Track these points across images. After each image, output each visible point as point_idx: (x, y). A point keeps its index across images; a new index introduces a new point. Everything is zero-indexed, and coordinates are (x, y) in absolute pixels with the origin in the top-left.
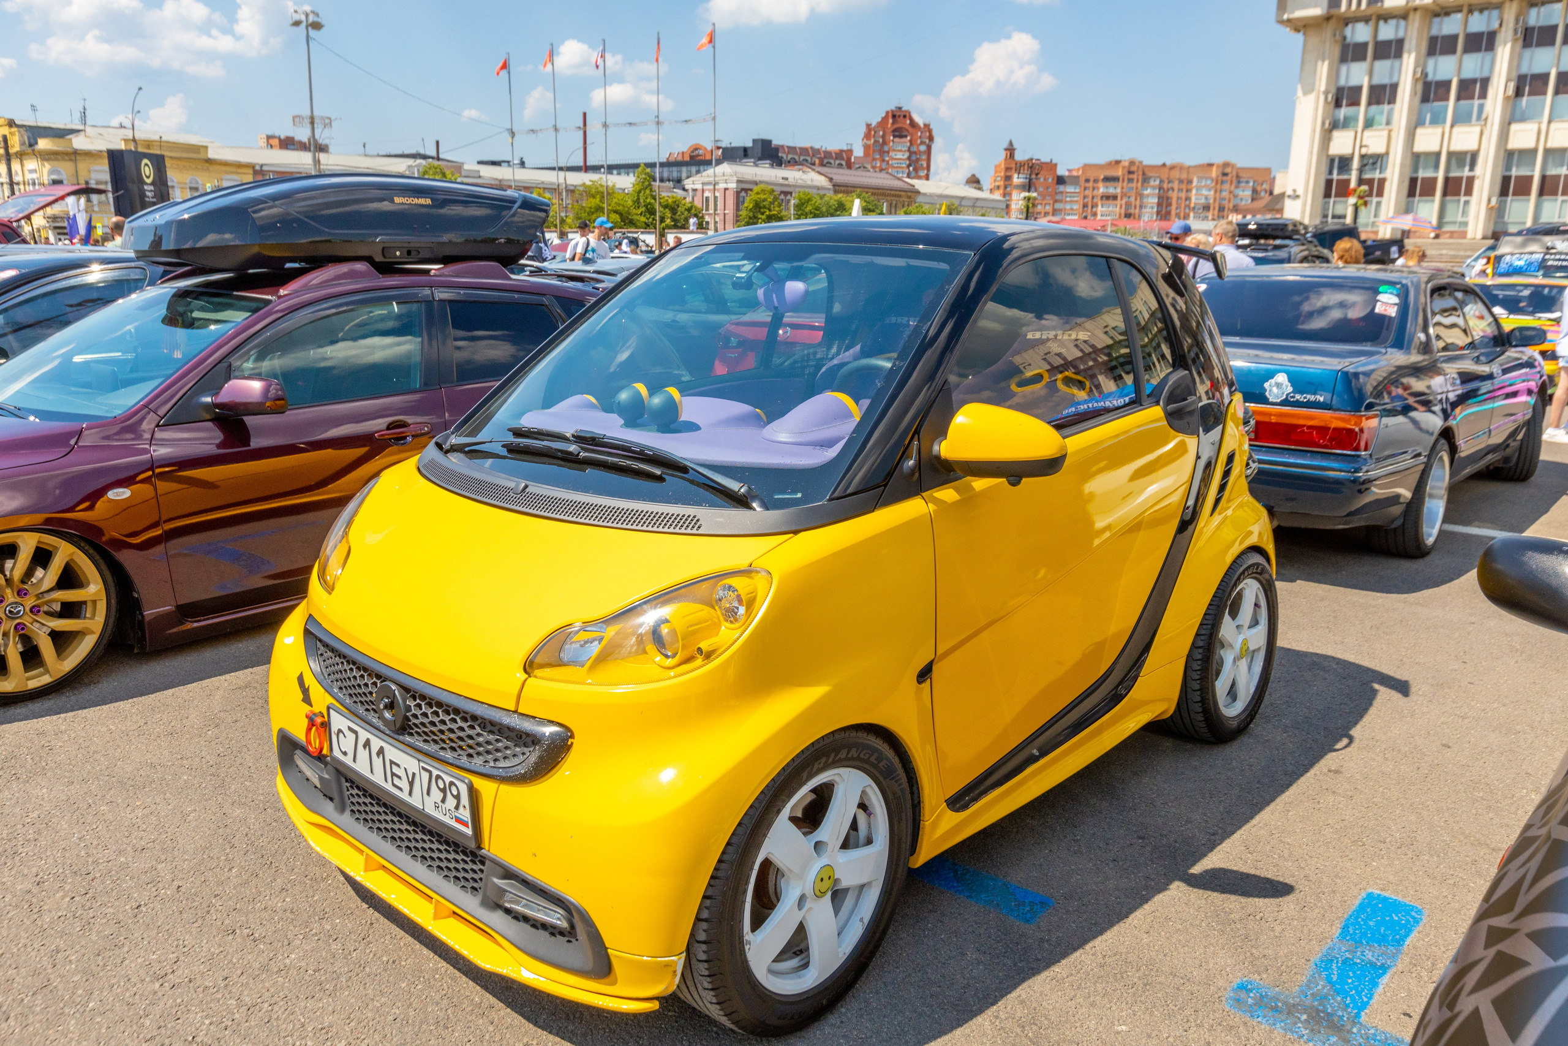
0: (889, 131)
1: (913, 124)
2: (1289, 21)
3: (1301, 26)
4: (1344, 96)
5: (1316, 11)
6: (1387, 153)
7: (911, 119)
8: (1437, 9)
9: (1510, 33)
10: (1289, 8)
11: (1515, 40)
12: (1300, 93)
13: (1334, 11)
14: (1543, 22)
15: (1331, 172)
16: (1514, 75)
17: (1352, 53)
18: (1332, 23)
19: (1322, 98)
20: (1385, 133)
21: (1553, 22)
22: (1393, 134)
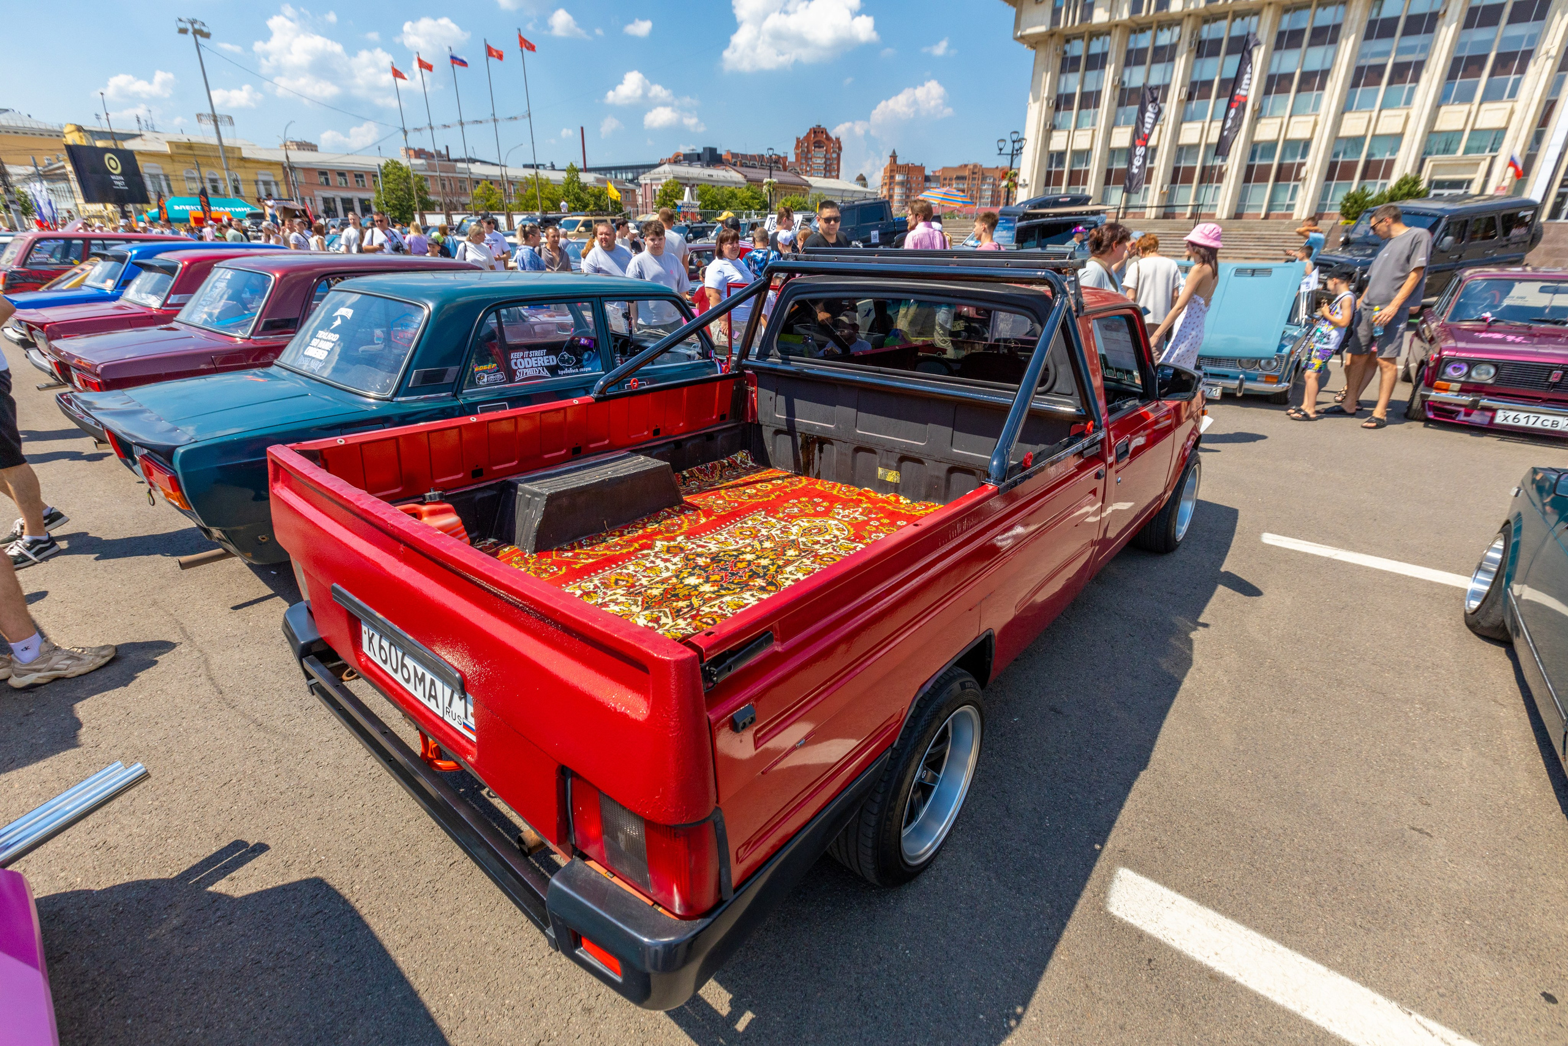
0: (811, 143)
1: (828, 138)
2: (1022, 37)
3: (1034, 42)
4: (1061, 102)
5: (1042, 29)
6: (1091, 149)
7: (827, 135)
8: (1133, 25)
9: (1186, 45)
10: (1022, 26)
11: (1190, 52)
12: (1031, 100)
13: (1055, 29)
14: (1212, 36)
15: (1051, 166)
16: (1188, 82)
17: (1069, 64)
18: (1055, 39)
19: (1045, 103)
20: (1090, 132)
21: (1220, 36)
22: (1096, 133)
